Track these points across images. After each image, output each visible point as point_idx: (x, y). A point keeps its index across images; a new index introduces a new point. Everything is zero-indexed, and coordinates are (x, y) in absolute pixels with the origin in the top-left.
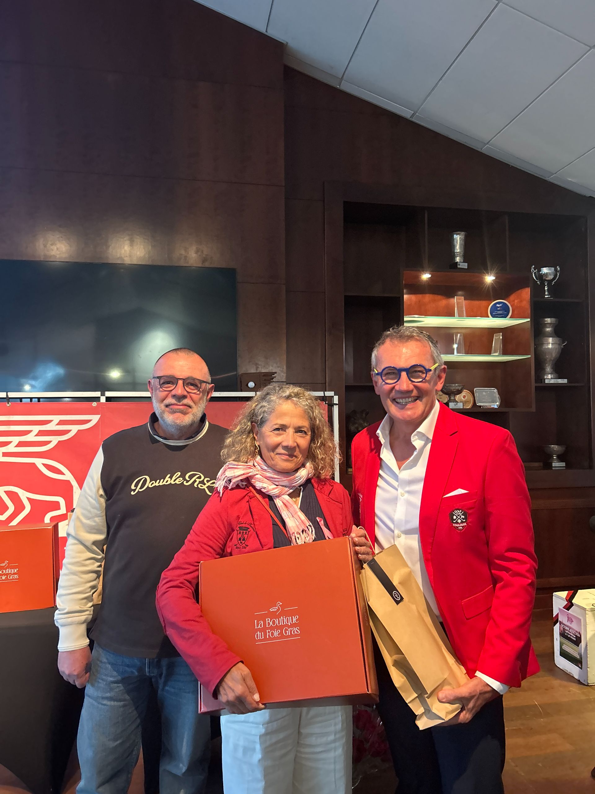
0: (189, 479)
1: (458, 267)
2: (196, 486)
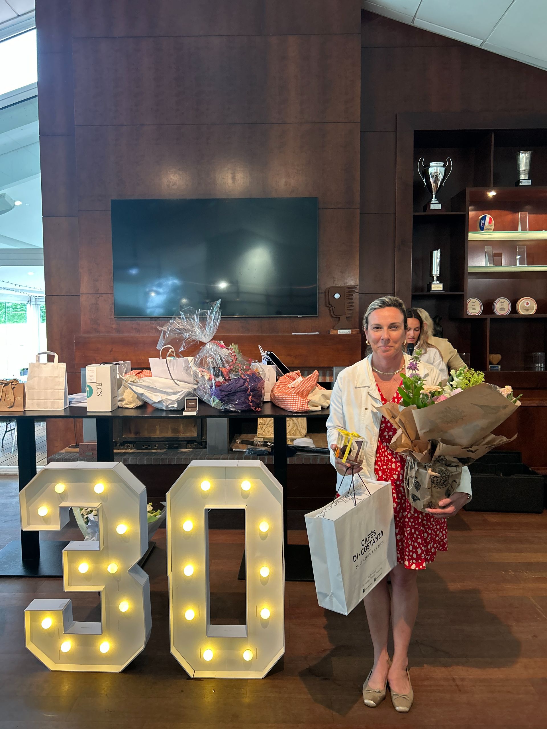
1: (522, 184)
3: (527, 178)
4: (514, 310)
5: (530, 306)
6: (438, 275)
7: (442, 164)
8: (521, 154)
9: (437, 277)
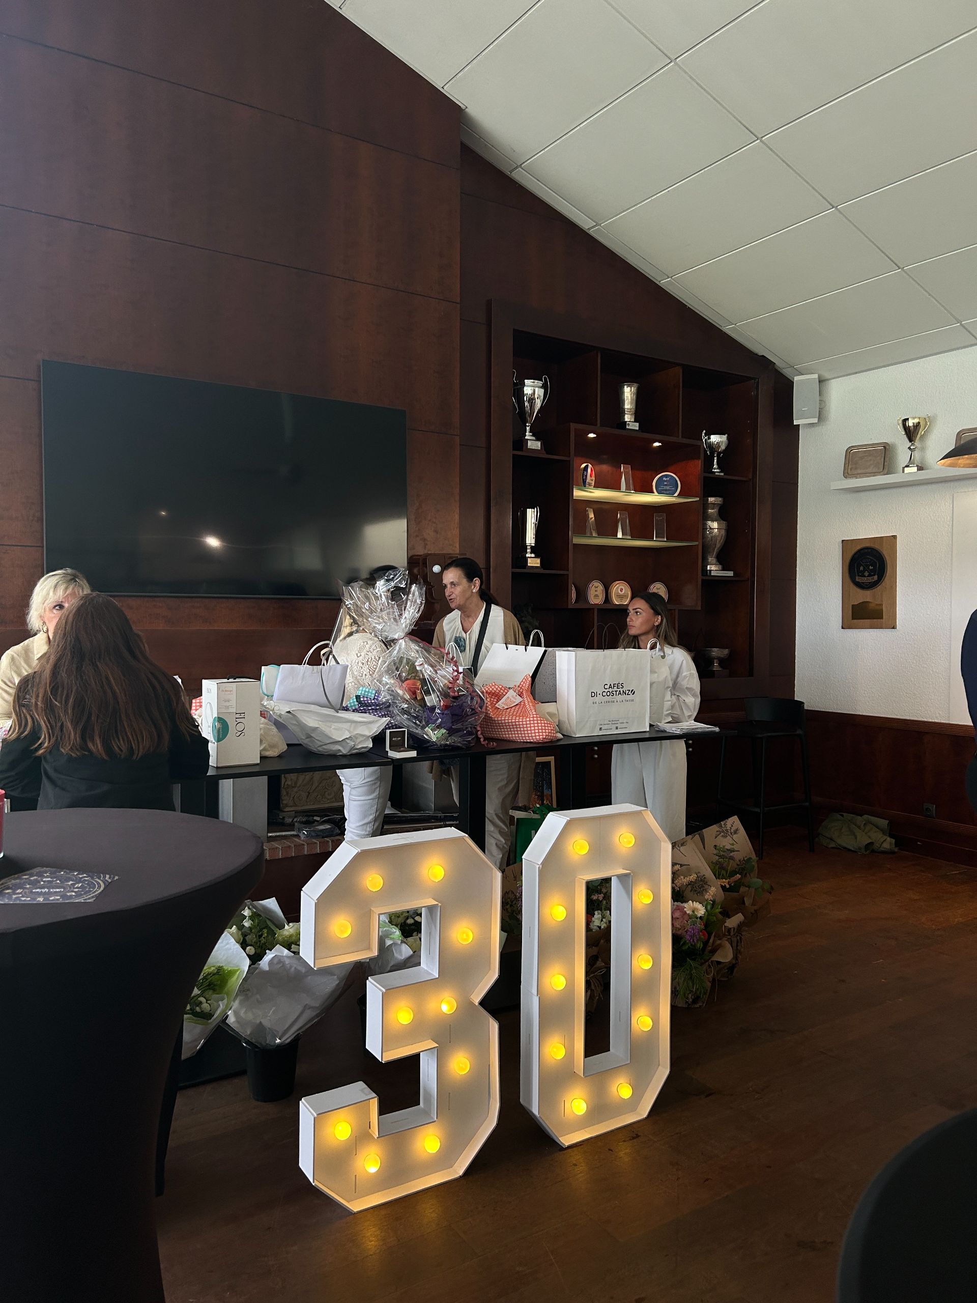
1: (629, 427)
3: (633, 420)
4: (607, 599)
5: (624, 593)
6: (534, 545)
7: (540, 383)
8: (625, 387)
9: (532, 547)
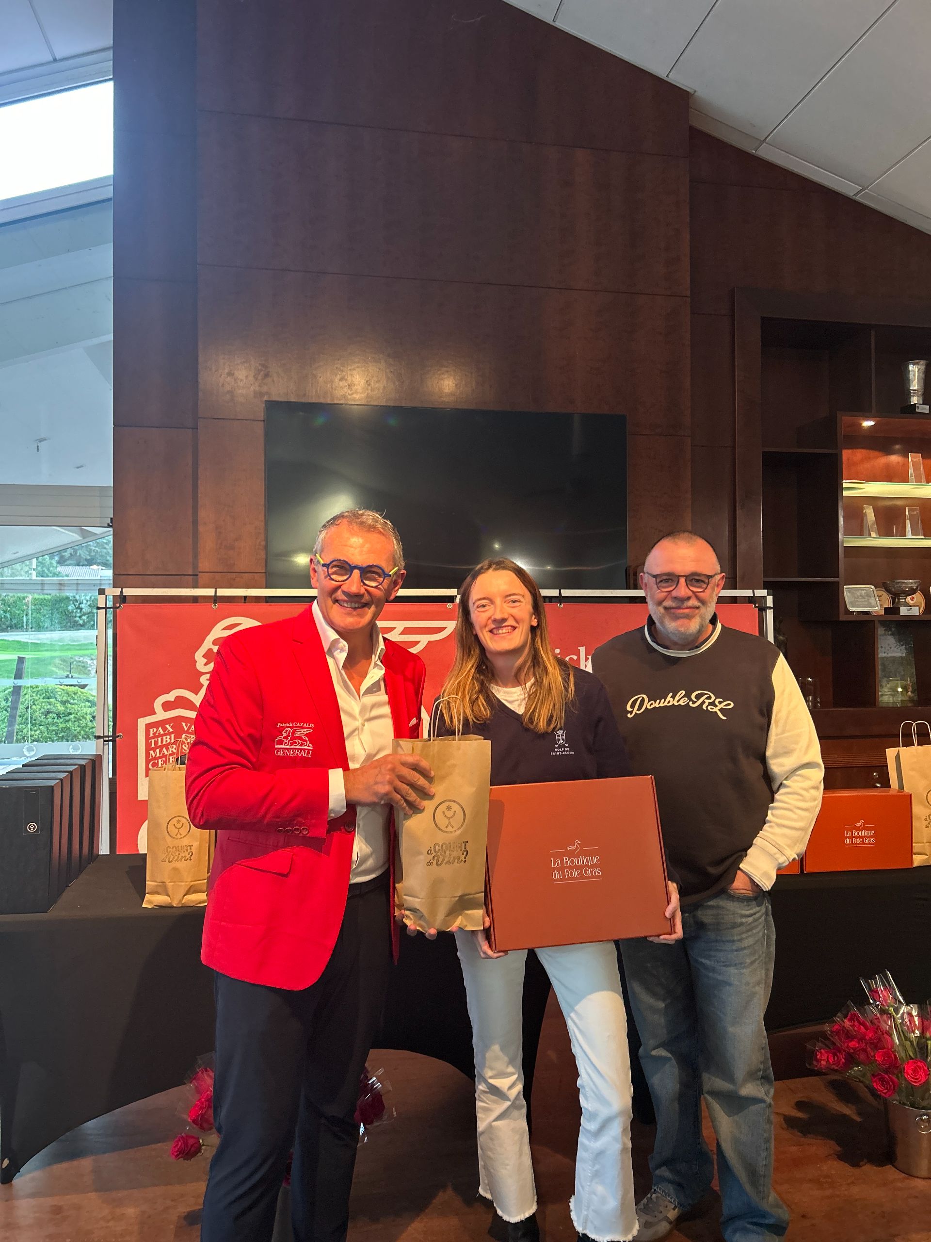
0: (696, 700)
1: (917, 410)
2: (705, 709)
3: (922, 402)
8: (911, 365)
